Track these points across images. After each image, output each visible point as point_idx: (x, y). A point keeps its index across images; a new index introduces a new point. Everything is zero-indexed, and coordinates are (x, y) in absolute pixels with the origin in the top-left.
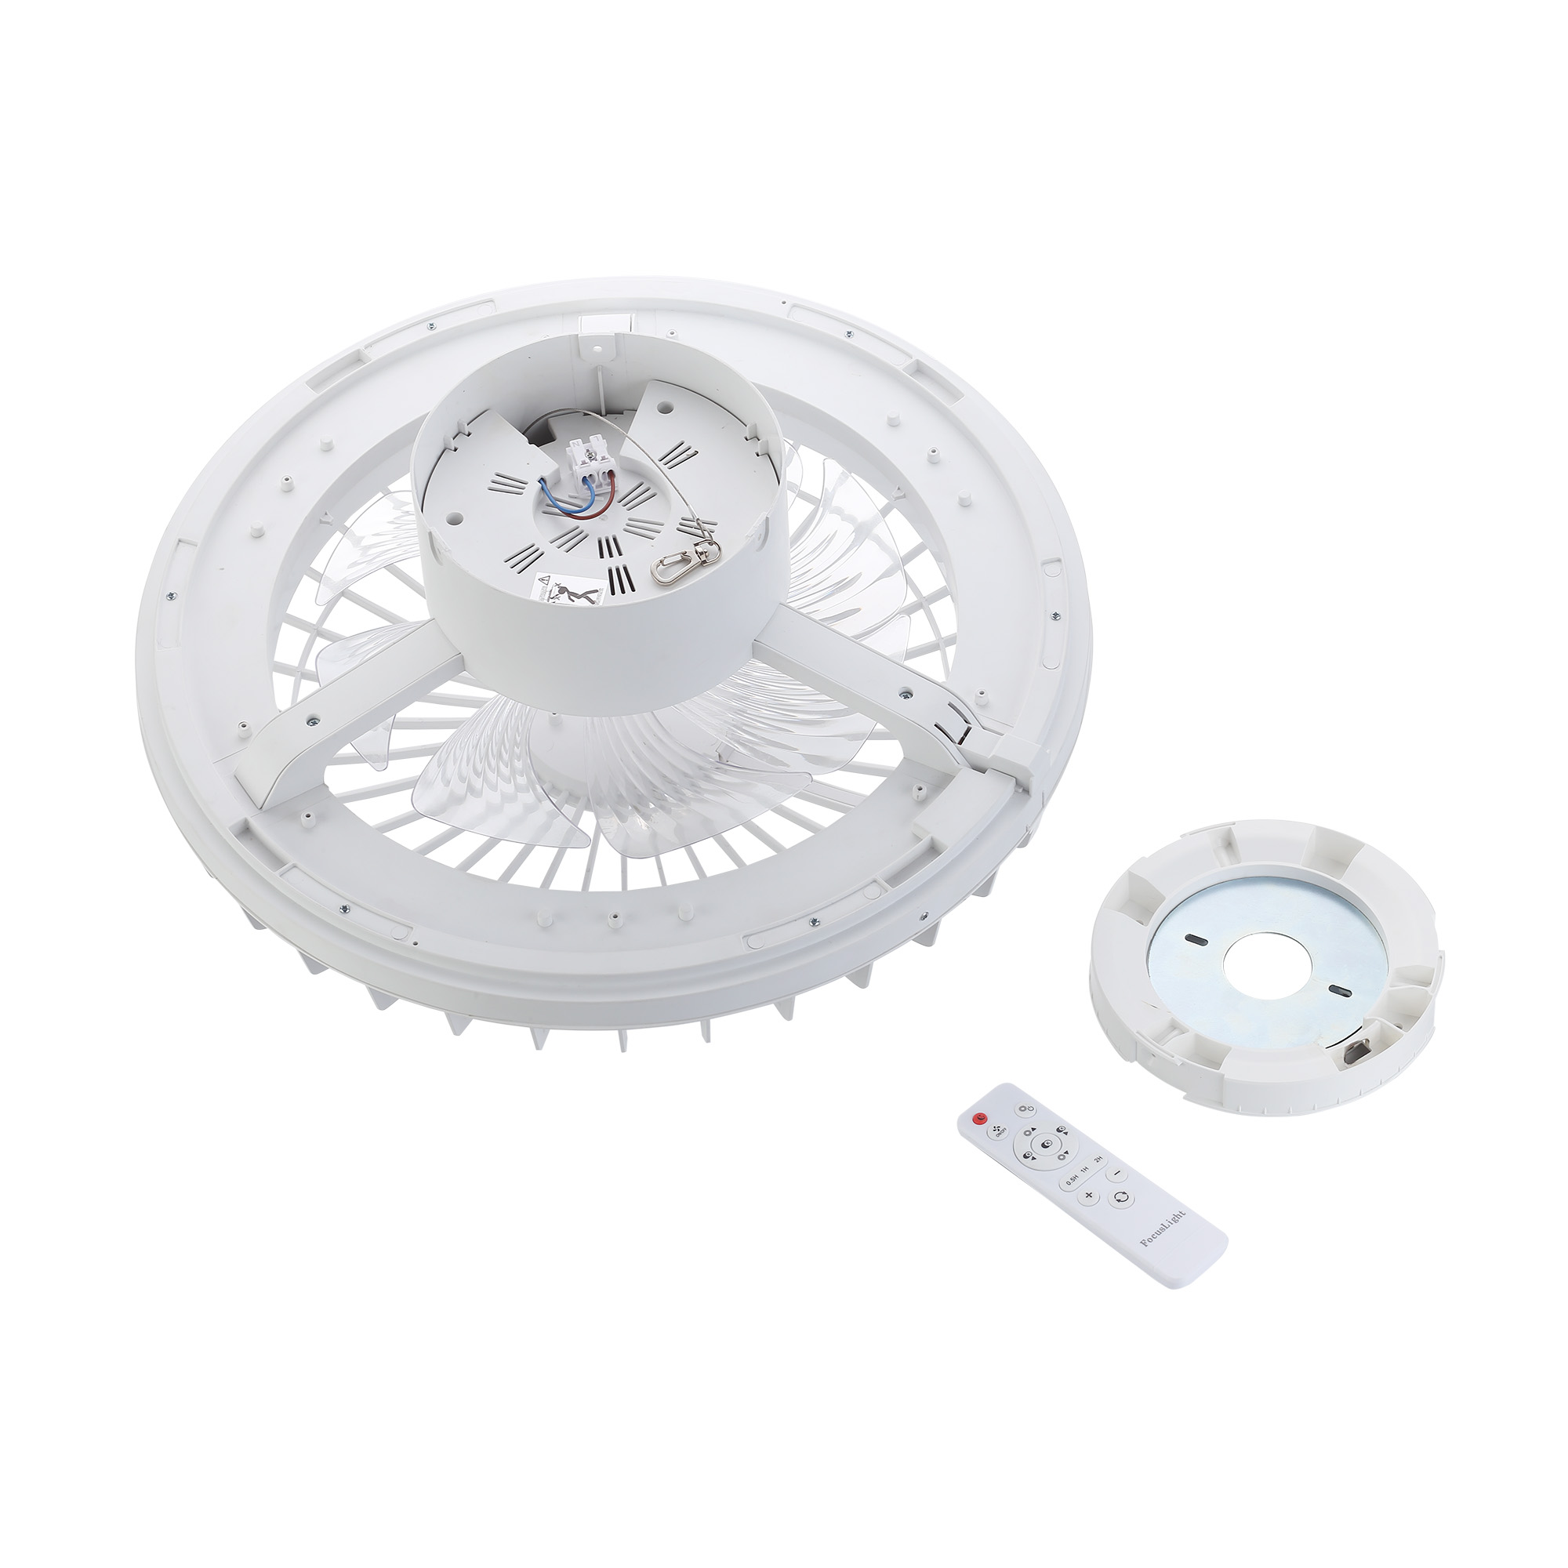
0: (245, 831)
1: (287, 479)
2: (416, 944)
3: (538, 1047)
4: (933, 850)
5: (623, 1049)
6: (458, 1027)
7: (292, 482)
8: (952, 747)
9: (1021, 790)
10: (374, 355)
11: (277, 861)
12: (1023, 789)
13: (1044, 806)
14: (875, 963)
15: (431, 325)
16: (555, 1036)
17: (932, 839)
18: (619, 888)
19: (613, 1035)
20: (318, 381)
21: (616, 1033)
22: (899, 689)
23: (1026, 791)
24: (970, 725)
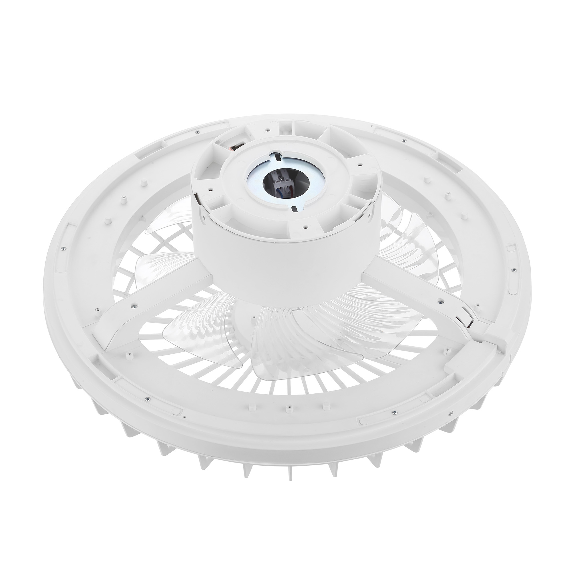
0: (97, 361)
1: (124, 198)
2: (185, 417)
3: (246, 476)
4: (456, 380)
5: (291, 479)
6: (205, 463)
7: (126, 199)
8: (465, 330)
9: (500, 352)
10: (170, 143)
11: (112, 376)
12: (502, 352)
13: (510, 362)
14: (425, 437)
15: (197, 131)
16: (256, 469)
17: (455, 374)
18: (286, 394)
19: (285, 469)
20: (141, 155)
21: (287, 469)
22: (438, 299)
23: (503, 353)
24: (473, 319)
